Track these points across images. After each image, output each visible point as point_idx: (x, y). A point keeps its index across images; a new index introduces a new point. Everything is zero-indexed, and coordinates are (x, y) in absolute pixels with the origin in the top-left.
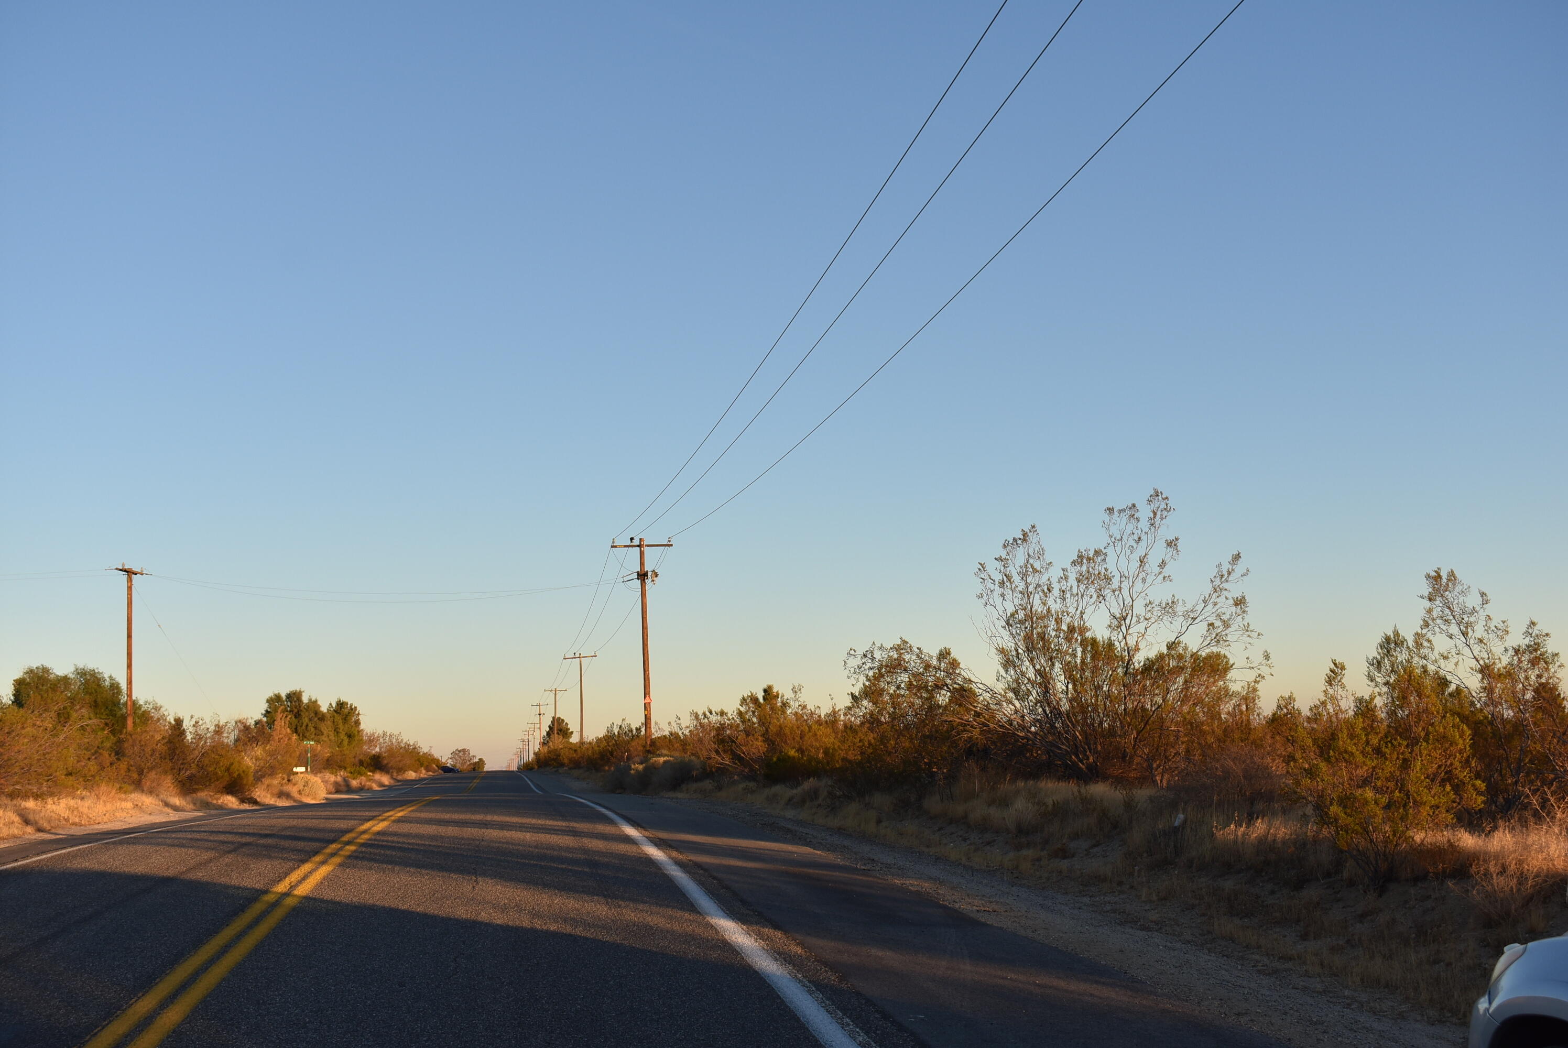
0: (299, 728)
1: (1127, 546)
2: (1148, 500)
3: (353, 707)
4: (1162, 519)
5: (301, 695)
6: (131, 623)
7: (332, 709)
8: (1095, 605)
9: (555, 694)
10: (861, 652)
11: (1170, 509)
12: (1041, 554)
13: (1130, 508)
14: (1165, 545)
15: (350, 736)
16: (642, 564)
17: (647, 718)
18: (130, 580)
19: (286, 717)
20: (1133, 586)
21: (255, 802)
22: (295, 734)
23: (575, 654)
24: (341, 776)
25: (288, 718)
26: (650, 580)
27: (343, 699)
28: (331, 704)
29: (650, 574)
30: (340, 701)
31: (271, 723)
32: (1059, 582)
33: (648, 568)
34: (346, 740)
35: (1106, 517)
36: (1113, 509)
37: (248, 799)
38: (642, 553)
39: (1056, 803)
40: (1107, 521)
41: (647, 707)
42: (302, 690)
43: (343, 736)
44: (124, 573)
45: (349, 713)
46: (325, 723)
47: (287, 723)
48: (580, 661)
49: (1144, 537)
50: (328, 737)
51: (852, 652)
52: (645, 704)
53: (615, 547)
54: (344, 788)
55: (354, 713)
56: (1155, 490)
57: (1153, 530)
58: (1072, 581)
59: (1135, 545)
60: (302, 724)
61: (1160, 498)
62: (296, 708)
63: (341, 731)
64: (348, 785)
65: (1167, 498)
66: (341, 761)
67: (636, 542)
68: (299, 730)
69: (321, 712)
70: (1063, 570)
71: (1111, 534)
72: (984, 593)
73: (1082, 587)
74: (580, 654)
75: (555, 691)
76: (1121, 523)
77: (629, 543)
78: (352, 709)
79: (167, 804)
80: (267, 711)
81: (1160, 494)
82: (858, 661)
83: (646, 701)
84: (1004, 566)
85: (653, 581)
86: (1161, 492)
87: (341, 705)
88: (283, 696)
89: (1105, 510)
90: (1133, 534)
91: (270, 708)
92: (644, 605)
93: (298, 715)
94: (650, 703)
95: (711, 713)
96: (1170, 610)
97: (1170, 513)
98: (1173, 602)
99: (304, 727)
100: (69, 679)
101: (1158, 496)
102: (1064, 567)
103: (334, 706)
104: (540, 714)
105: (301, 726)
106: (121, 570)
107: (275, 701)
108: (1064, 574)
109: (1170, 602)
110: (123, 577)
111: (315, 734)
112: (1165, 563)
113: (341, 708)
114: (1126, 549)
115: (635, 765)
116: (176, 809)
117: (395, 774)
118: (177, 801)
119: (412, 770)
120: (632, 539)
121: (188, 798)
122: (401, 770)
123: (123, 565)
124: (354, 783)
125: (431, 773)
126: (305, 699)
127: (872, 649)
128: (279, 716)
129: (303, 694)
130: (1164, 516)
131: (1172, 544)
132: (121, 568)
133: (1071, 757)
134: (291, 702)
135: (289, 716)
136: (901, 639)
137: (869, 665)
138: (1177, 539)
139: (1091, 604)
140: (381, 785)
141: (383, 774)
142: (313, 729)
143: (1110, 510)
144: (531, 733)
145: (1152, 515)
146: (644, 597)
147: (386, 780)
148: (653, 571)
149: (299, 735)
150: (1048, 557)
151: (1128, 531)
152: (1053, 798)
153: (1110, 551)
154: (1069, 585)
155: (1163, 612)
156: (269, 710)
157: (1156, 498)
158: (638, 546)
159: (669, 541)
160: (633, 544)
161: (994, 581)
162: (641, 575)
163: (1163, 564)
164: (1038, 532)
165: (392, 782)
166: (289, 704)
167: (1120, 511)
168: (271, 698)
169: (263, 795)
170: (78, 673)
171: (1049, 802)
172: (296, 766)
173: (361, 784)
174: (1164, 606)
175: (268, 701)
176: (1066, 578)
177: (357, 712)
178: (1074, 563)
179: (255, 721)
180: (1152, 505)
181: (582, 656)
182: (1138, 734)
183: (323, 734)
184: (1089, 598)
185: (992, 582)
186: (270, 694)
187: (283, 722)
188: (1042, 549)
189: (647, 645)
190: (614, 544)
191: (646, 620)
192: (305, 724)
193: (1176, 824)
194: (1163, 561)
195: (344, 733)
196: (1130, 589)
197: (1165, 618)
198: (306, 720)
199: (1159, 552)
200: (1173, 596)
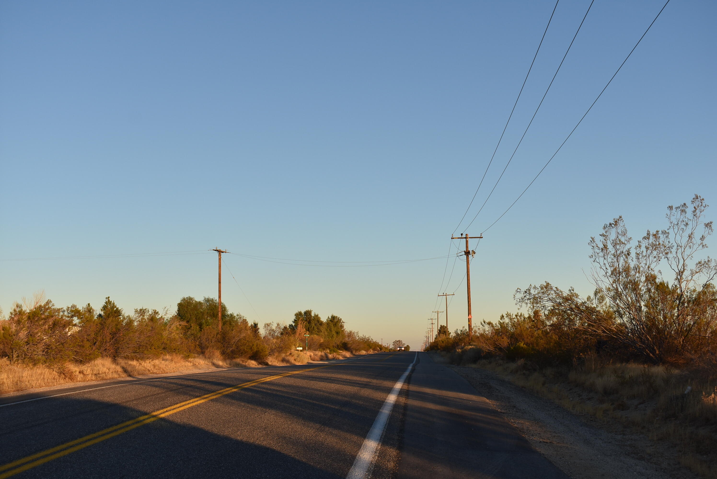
0: (310, 328)
1: (680, 228)
2: (692, 201)
3: (340, 319)
4: (701, 212)
5: (311, 312)
6: (221, 276)
7: (329, 320)
8: (656, 262)
9: (438, 314)
10: (523, 290)
11: (706, 205)
12: (624, 234)
13: (683, 206)
14: (704, 226)
15: (337, 333)
16: (467, 247)
17: (470, 326)
18: (220, 255)
19: (304, 323)
20: (684, 251)
21: (267, 364)
22: (308, 331)
23: (443, 293)
24: (324, 352)
25: (305, 324)
26: (471, 255)
27: (335, 315)
28: (329, 317)
29: (471, 252)
30: (333, 316)
31: (296, 326)
32: (636, 248)
33: (470, 249)
34: (335, 334)
35: (668, 212)
36: (672, 207)
37: (263, 363)
38: (467, 242)
39: (631, 376)
40: (669, 214)
41: (470, 320)
42: (311, 310)
43: (334, 333)
44: (217, 252)
45: (337, 322)
46: (323, 326)
47: (304, 326)
48: (446, 297)
49: (690, 223)
50: (324, 333)
51: (519, 290)
52: (469, 319)
53: (453, 238)
54: (325, 358)
55: (340, 321)
56: (695, 195)
57: (695, 218)
58: (643, 249)
59: (685, 228)
60: (311, 326)
61: (699, 199)
62: (308, 319)
63: (332, 330)
64: (327, 357)
65: (703, 199)
66: (327, 345)
67: (464, 236)
68: (310, 329)
69: (321, 321)
70: (639, 242)
71: (671, 221)
72: (593, 255)
73: (649, 251)
74: (446, 294)
75: (438, 312)
76: (677, 215)
77: (460, 236)
78: (339, 320)
79: (214, 364)
80: (295, 320)
81: (699, 198)
82: (522, 295)
83: (469, 317)
84: (605, 239)
85: (473, 256)
86: (700, 196)
87: (333, 318)
88: (303, 312)
89: (668, 208)
90: (683, 221)
91: (296, 318)
92: (468, 268)
93: (309, 322)
94: (471, 318)
95: (485, 323)
96: (707, 266)
97: (705, 208)
98: (708, 261)
99: (312, 328)
100: (201, 303)
101: (698, 198)
102: (639, 240)
103: (330, 318)
104: (432, 324)
105: (311, 328)
106: (215, 250)
107: (299, 315)
108: (639, 244)
109: (707, 261)
110: (217, 253)
111: (318, 332)
112: (704, 237)
113: (333, 319)
114: (680, 230)
115: (458, 350)
116: (218, 366)
117: (354, 352)
118: (221, 363)
119: (363, 350)
120: (462, 234)
121: (228, 361)
122: (357, 350)
123: (216, 248)
124: (330, 356)
125: (376, 352)
126: (313, 315)
127: (529, 288)
128: (300, 322)
129: (312, 312)
130: (702, 210)
131: (708, 225)
132: (215, 249)
133: (646, 350)
134: (306, 316)
135: (305, 323)
136: (546, 282)
137: (528, 297)
138: (711, 223)
139: (654, 261)
140: (345, 357)
141: (347, 352)
142: (316, 329)
143: (671, 208)
144: (429, 333)
145: (694, 209)
146: (468, 264)
147: (348, 354)
148: (473, 251)
149: (310, 332)
150: (629, 235)
151: (681, 220)
152: (629, 374)
153: (671, 231)
154: (641, 251)
155: (702, 266)
156: (296, 319)
157: (697, 200)
158: (465, 238)
159: (481, 235)
160: (462, 237)
161: (599, 248)
162: (466, 253)
163: (703, 238)
164: (623, 220)
165: (352, 356)
166: (305, 317)
167: (677, 208)
168: (297, 314)
169: (272, 361)
170: (206, 301)
171: (627, 376)
172: (298, 347)
173: (333, 356)
174: (703, 263)
175: (295, 315)
176: (640, 247)
177: (341, 321)
178: (644, 238)
179: (289, 325)
180: (694, 204)
181: (447, 294)
182: (685, 338)
183: (321, 332)
184: (653, 258)
185: (598, 248)
186: (296, 312)
187: (302, 325)
188: (626, 230)
189: (470, 289)
190: (453, 237)
191: (469, 276)
192: (312, 327)
193: (686, 392)
194: (703, 236)
195: (335, 331)
196: (682, 253)
197: (704, 270)
198: (313, 325)
199: (700, 230)
200: (708, 257)
